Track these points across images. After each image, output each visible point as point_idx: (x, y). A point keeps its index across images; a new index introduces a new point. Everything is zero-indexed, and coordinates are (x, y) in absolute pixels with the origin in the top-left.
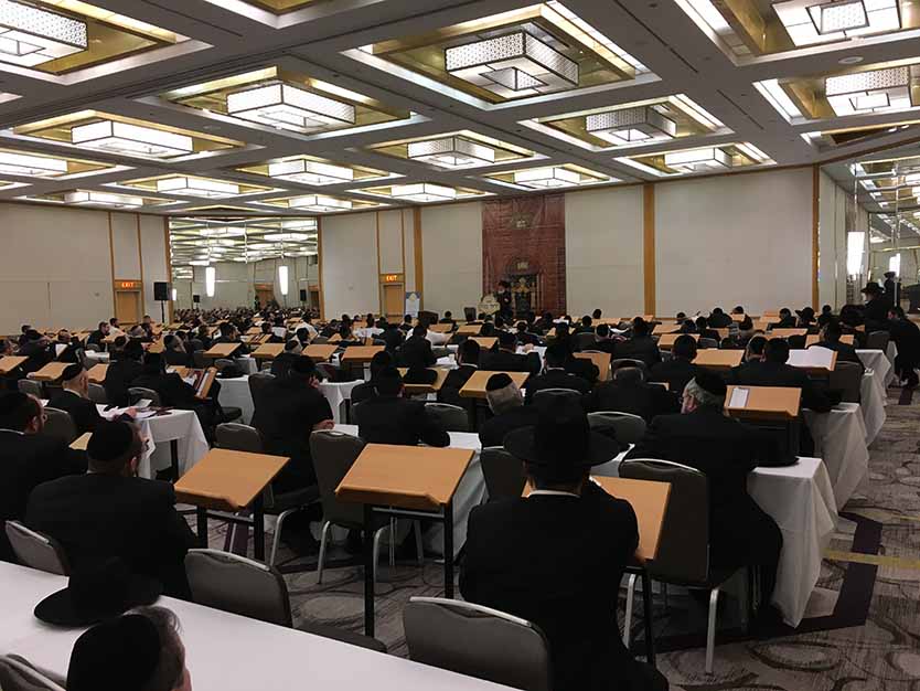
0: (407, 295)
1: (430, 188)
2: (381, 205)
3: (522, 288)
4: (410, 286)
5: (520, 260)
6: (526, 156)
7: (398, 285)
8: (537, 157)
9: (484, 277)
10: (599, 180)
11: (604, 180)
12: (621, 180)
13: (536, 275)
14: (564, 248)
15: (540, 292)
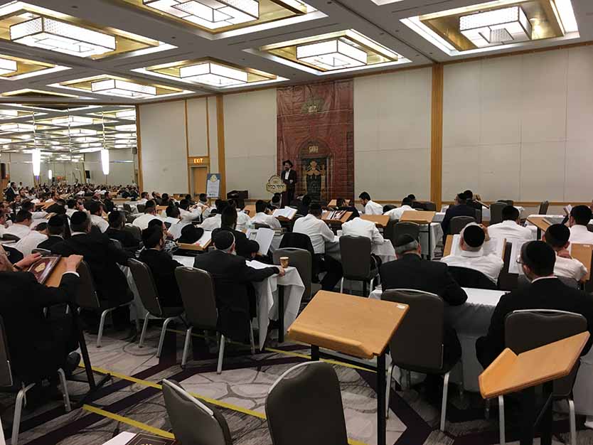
0: (209, 176)
1: (216, 68)
2: (186, 92)
3: (313, 171)
4: (214, 168)
5: (311, 143)
6: (298, 13)
7: (204, 167)
8: (310, 14)
10: (387, 60)
11: (393, 60)
12: (410, 61)
13: (325, 158)
14: (353, 132)
15: (330, 175)
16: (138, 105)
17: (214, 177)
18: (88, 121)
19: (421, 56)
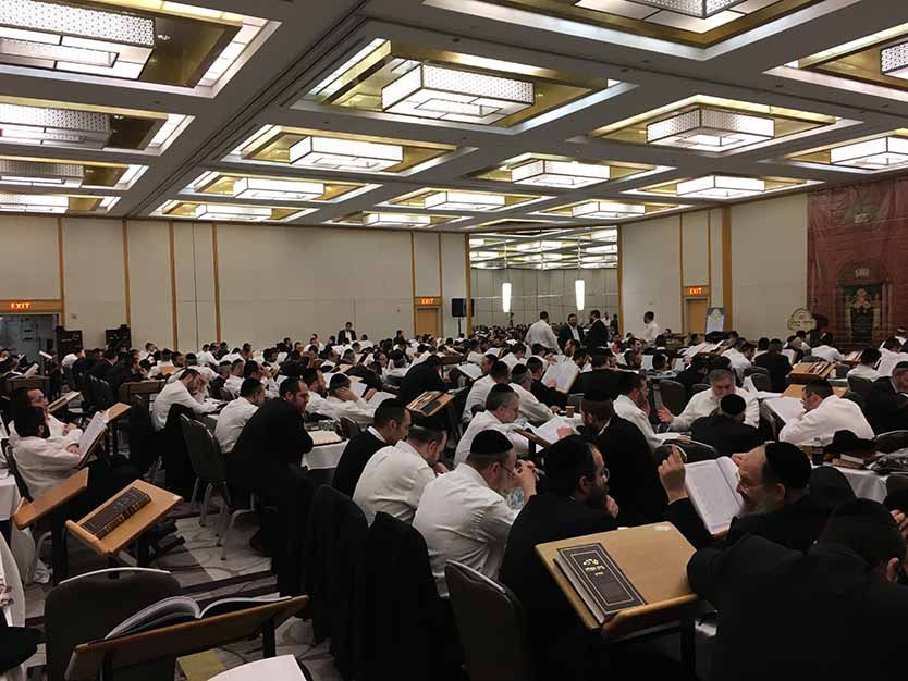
0: (710, 311)
1: (722, 181)
2: (681, 206)
3: (861, 301)
4: (717, 300)
5: (859, 265)
6: (824, 124)
7: (703, 299)
8: (841, 123)
9: (809, 288)
13: (881, 284)
15: (887, 308)
16: (619, 225)
17: (717, 312)
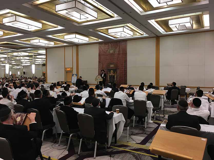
0: (73, 75)
1: (78, 36)
2: (65, 44)
3: (112, 74)
4: (75, 72)
5: (111, 64)
7: (71, 71)
10: (140, 35)
11: (142, 35)
12: (148, 35)
13: (116, 69)
14: (127, 60)
15: (118, 75)
16: (46, 49)
17: (75, 75)
18: (27, 54)
19: (153, 34)
